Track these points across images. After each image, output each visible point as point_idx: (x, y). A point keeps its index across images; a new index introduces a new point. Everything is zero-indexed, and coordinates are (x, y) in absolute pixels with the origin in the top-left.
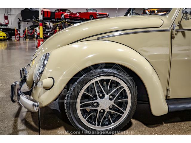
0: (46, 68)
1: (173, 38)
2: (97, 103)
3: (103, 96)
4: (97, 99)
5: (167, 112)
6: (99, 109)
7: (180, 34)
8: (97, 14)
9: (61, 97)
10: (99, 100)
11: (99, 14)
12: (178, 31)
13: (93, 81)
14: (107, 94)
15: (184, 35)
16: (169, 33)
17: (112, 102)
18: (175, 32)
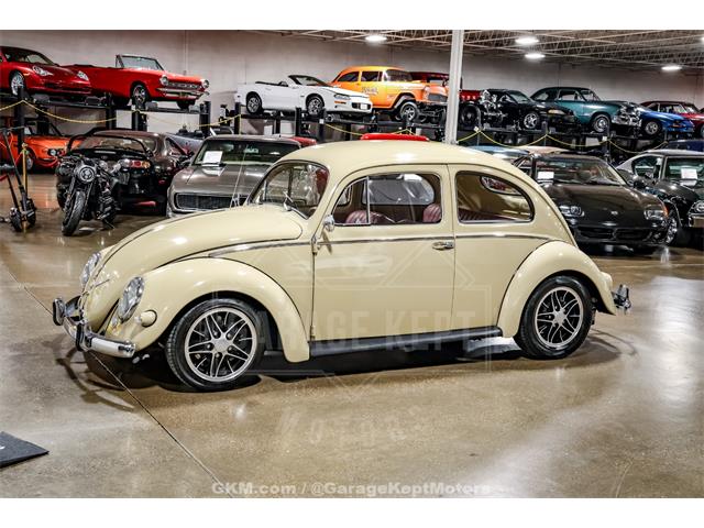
0: (142, 300)
1: (314, 254)
2: (211, 344)
3: (219, 335)
4: (210, 339)
5: (307, 358)
6: (214, 352)
7: (325, 248)
8: (163, 81)
9: (164, 337)
10: (213, 340)
11: (171, 81)
12: (321, 243)
13: (205, 316)
14: (224, 331)
15: (330, 250)
16: (310, 246)
17: (231, 343)
18: (316, 246)
